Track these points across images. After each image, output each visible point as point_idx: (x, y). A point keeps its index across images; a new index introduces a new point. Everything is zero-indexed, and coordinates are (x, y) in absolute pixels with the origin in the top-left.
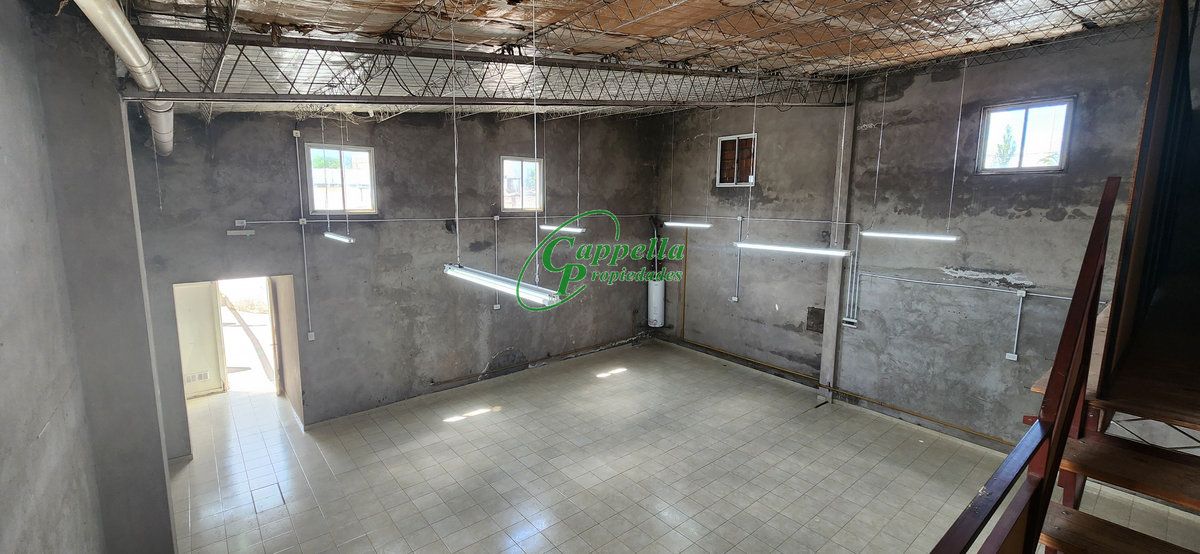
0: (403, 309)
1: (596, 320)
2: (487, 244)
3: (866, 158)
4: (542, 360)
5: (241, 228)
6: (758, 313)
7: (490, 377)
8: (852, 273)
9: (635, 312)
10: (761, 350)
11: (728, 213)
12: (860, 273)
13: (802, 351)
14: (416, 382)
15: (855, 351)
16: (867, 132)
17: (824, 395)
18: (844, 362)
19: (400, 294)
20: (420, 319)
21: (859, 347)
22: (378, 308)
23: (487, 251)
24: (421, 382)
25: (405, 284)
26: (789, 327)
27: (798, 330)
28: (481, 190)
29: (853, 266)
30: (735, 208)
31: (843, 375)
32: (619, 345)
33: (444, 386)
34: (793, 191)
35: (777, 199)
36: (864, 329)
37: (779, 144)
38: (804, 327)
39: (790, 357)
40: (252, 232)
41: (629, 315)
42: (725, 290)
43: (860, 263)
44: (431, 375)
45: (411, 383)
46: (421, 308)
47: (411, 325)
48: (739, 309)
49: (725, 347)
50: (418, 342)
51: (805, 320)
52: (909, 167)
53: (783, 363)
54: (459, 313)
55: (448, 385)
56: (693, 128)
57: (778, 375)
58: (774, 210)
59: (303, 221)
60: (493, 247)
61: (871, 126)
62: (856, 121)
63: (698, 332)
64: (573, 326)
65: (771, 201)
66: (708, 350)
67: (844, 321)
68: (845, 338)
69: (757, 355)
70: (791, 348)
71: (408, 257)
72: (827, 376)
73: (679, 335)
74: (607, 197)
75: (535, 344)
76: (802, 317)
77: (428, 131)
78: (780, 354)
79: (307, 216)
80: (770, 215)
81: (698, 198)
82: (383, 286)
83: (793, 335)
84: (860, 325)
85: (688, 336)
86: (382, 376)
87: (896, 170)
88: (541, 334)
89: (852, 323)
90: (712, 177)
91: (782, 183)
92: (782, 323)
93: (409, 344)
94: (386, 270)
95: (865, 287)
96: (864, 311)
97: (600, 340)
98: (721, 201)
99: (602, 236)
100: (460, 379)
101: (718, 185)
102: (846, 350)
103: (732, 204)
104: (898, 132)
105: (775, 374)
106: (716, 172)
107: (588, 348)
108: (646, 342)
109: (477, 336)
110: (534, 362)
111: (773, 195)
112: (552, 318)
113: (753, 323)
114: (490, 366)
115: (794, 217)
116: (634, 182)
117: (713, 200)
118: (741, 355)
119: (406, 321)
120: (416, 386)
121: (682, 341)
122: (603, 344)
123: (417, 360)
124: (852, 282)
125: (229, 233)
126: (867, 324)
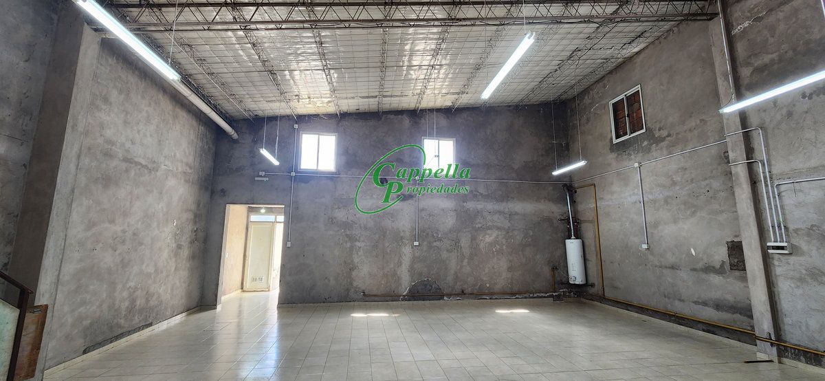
0: (347, 235)
1: (510, 269)
2: (410, 197)
3: (750, 57)
4: (457, 295)
5: (261, 176)
6: (671, 259)
7: (409, 300)
8: (766, 186)
9: (554, 269)
10: (683, 301)
11: (626, 163)
12: (776, 183)
13: (729, 298)
14: (352, 290)
15: (798, 287)
16: (745, 31)
17: (765, 352)
18: (785, 304)
19: (347, 225)
20: (358, 244)
21: (801, 280)
22: (331, 233)
23: (410, 201)
24: (356, 292)
25: (350, 218)
26: (709, 269)
27: (720, 271)
28: (407, 159)
29: (765, 178)
30: (632, 157)
31: (787, 322)
32: (538, 297)
33: (373, 298)
34: (683, 123)
35: (669, 135)
36: (802, 254)
37: (662, 84)
38: (727, 267)
39: (718, 306)
40: (267, 179)
41: (546, 270)
42: (635, 240)
43: (774, 171)
44: (363, 288)
45: (348, 290)
46: (359, 237)
47: (352, 248)
48: (650, 257)
49: (644, 302)
50: (356, 260)
51: (726, 259)
52: (807, 43)
53: (709, 314)
54: (387, 244)
55: (376, 298)
56: (590, 103)
57: (708, 331)
58: (668, 147)
59: (293, 174)
60: (414, 199)
61: (746, 24)
62: (728, 27)
63: (617, 288)
64: (487, 270)
65: (663, 140)
66: (628, 306)
67: (769, 247)
68: (779, 269)
69: (679, 308)
70: (715, 295)
71: (354, 201)
72: (764, 324)
73: (600, 293)
74: (516, 167)
75: (450, 279)
76: (721, 255)
77: (372, 123)
78: (705, 304)
79: (296, 172)
80: (665, 152)
81: (600, 159)
82: (335, 218)
83: (716, 279)
84: (794, 251)
85: (608, 294)
86: (329, 281)
87: (790, 53)
88: (456, 273)
89: (782, 248)
90: (609, 137)
91: (670, 119)
92: (700, 265)
93: (349, 261)
94: (339, 208)
95: (789, 200)
96: (796, 231)
97: (516, 289)
98: (618, 155)
99: (513, 198)
100: (384, 296)
101: (615, 141)
102: (784, 287)
103: (629, 154)
104: (781, 15)
105: (704, 330)
106: (611, 131)
107: (504, 293)
108: (570, 300)
109: (400, 264)
110: (449, 295)
111: (664, 133)
112: (466, 260)
113: (668, 270)
114: (410, 290)
115: (690, 147)
116: (542, 155)
117: (612, 156)
118: (661, 308)
119: (349, 244)
120: (352, 294)
121: (603, 299)
122: (520, 293)
123: (354, 273)
124: (768, 198)
125: (256, 179)
126: (804, 246)
